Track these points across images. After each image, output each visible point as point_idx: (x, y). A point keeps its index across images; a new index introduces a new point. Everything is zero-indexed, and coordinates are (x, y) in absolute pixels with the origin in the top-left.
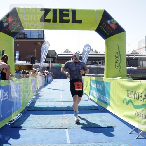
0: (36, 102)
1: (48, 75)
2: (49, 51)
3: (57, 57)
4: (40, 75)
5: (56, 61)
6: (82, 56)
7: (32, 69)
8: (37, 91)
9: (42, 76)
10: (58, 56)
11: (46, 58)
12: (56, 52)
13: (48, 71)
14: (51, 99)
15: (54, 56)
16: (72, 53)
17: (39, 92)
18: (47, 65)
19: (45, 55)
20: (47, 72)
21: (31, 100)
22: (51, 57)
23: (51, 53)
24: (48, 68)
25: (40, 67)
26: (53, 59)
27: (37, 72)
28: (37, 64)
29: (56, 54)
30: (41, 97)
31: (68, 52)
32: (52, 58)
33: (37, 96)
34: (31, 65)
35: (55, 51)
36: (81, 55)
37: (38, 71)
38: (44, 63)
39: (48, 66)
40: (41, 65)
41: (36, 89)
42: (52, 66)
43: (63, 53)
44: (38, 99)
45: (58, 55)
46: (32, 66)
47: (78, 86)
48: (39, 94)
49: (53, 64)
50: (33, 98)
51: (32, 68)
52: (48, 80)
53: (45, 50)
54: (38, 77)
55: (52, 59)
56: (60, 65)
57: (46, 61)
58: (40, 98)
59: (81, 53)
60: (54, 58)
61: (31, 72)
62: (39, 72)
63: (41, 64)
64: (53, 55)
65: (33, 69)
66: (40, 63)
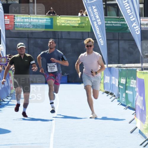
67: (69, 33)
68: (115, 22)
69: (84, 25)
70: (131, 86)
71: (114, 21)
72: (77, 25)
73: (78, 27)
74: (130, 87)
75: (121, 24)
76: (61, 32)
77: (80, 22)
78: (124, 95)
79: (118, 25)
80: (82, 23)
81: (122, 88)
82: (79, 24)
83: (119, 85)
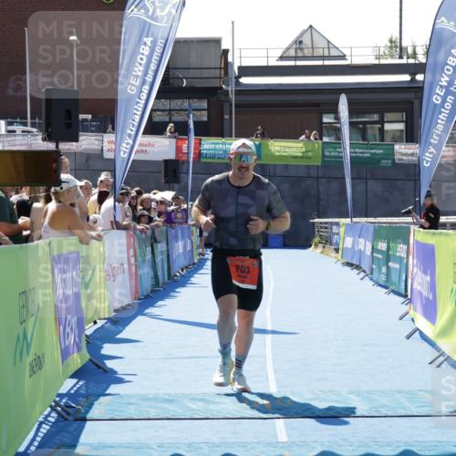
0: (85, 420)
1: (169, 219)
2: (178, 42)
3: (231, 89)
4: (116, 225)
5: (231, 117)
6: (420, 77)
7: (59, 182)
8: (94, 343)
9: (125, 228)
10: (244, 80)
11: (162, 94)
12: (226, 52)
13: (168, 195)
14: (194, 399)
15: (215, 83)
16: (343, 57)
17: (108, 349)
18: (163, 148)
19: (149, 79)
20: (162, 202)
21: (53, 409)
22: (192, 93)
23: (194, 60)
24: (171, 172)
25: (113, 161)
26: (204, 104)
27: (95, 197)
28: (87, 142)
29: (227, 66)
30: (120, 381)
31: (319, 52)
32: (200, 98)
33: (97, 375)
34: (51, 146)
35: (217, 42)
36: (415, 69)
37: (102, 197)
38: (140, 138)
39: (172, 156)
40: (125, 147)
41: (90, 329)
42: (199, 155)
43: (282, 58)
44: (102, 399)
45: (246, 71)
46: (55, 156)
47: (239, 273)
48: (109, 364)
49: (210, 145)
50: (64, 390)
51: (57, 172)
52: (174, 256)
53: (148, 40)
54: (99, 238)
55: (197, 103)
56: (258, 147)
57: (158, 117)
58: (113, 389)
59: (414, 55)
60: (212, 94)
61: (48, 200)
62: (109, 202)
63: (118, 143)
64: (206, 74)
65: (64, 176)
66: (108, 137)
67: (286, 167)
68: (361, 151)
69: (310, 154)
70: (398, 254)
71: (359, 148)
72: (300, 154)
73: (301, 157)
74: (394, 256)
75: (372, 154)
76: (275, 166)
77: (304, 150)
78: (384, 270)
79: (366, 155)
80: (307, 151)
81: (379, 259)
82: (303, 153)
83: (372, 253)
